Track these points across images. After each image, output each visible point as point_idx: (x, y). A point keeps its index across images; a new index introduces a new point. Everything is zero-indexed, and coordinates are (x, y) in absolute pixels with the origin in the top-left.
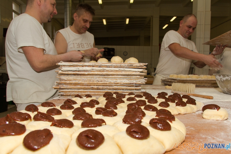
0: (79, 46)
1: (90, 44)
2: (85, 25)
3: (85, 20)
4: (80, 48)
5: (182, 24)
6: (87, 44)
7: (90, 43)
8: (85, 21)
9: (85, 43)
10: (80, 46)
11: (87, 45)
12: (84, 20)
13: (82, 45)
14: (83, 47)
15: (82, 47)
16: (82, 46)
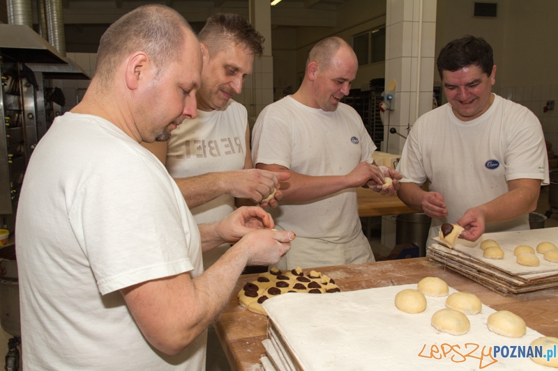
0: (205, 152)
1: (235, 139)
2: (228, 83)
3: (230, 68)
4: (205, 156)
5: (316, 73)
6: (227, 143)
7: (236, 136)
8: (231, 71)
9: (223, 140)
10: (208, 149)
11: (226, 146)
12: (226, 67)
13: (213, 145)
14: (214, 152)
15: (212, 154)
16: (212, 149)
